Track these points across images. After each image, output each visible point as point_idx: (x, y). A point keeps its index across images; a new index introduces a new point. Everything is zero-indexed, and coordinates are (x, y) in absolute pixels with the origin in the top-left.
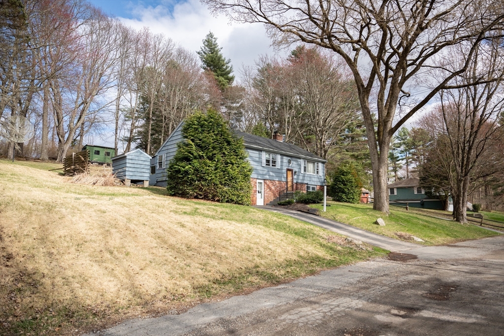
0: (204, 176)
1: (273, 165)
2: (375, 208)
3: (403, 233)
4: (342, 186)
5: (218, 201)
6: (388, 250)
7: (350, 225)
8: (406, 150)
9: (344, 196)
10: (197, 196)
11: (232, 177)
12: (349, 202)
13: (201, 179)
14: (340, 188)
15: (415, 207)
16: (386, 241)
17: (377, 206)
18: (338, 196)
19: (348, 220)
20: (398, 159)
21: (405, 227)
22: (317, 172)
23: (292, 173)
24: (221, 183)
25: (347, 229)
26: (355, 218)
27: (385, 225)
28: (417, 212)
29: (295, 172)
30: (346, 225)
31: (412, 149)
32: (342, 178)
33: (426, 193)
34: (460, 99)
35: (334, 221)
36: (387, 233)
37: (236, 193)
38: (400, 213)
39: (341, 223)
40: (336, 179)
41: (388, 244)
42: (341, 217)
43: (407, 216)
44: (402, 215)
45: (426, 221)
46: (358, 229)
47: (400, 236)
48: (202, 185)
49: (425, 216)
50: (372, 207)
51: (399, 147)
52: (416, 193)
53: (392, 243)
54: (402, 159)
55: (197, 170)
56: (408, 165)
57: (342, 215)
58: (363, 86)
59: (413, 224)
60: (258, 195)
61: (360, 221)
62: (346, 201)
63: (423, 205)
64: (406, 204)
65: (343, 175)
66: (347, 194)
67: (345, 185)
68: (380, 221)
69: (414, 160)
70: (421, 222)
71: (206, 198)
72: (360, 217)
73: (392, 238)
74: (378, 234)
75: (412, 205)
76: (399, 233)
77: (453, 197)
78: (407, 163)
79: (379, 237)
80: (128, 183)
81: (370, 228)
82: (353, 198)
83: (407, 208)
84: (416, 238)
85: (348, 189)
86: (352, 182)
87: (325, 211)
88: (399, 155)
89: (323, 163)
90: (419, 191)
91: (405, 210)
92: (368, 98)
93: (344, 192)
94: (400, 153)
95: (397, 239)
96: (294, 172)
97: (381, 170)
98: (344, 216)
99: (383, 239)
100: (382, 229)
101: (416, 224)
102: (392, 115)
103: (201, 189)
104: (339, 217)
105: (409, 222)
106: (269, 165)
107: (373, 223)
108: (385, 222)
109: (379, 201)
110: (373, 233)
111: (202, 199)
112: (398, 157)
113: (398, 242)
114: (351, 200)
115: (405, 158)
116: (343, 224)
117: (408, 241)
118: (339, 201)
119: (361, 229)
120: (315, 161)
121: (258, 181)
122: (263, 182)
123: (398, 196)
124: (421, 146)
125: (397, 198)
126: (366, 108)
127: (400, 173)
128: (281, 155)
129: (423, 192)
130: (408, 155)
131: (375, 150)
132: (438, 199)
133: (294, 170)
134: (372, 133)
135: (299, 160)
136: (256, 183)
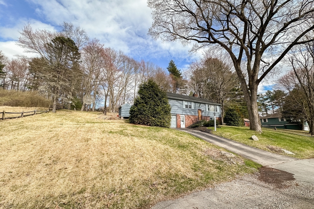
0: (142, 112)
1: (190, 108)
2: (251, 129)
3: (274, 147)
4: (230, 117)
5: (150, 125)
6: (260, 163)
7: (231, 140)
8: (271, 101)
9: (232, 122)
10: (139, 123)
11: (157, 112)
12: (236, 126)
13: (141, 114)
14: (229, 118)
15: (280, 128)
16: (258, 154)
17: (253, 127)
18: (228, 122)
19: (230, 136)
20: (267, 106)
21: (275, 141)
22: (216, 111)
24: (151, 116)
25: (228, 143)
26: (235, 135)
27: (258, 140)
28: (283, 131)
29: (203, 111)
30: (228, 140)
31: (275, 100)
32: (230, 113)
33: (287, 121)
34: (306, 63)
35: (220, 137)
36: (260, 146)
37: (160, 121)
38: (270, 131)
39: (225, 139)
40: (227, 114)
41: (260, 157)
42: (225, 134)
43: (276, 134)
44: (272, 133)
45: (291, 137)
46: (236, 143)
47: (272, 149)
48: (142, 117)
49: (289, 133)
50: (249, 128)
51: (267, 100)
52: (280, 121)
53: (264, 155)
54: (270, 105)
55: (139, 110)
56: (273, 108)
57: (227, 133)
58: (235, 58)
59: (281, 139)
60: (182, 123)
61: (239, 137)
62: (233, 125)
63: (286, 127)
64: (274, 127)
65: (231, 111)
66: (234, 121)
67: (232, 116)
68: (254, 137)
69: (276, 105)
70: (287, 138)
71: (144, 124)
72: (240, 134)
73: (265, 150)
74: (253, 147)
75: (278, 127)
76: (270, 146)
77: (308, 122)
78: (273, 107)
79: (253, 150)
80: (122, 118)
81: (246, 142)
82: (238, 124)
83: (275, 129)
84: (286, 151)
85: (234, 119)
86: (237, 115)
87: (216, 131)
88: (267, 103)
89: (219, 106)
90: (282, 120)
91: (274, 130)
92: (240, 65)
93: (232, 120)
94: (268, 103)
95: (269, 151)
98: (228, 134)
99: (256, 151)
100: (256, 143)
101: (284, 140)
102: (257, 72)
103: (141, 119)
104: (224, 134)
105: (278, 138)
106: (188, 107)
107: (249, 139)
108: (259, 138)
109: (253, 125)
110: (249, 146)
111: (142, 124)
112: (267, 105)
113: (270, 154)
115: (271, 105)
116: (226, 139)
117: (279, 153)
118: (229, 125)
119: (240, 143)
120: (214, 105)
121: (181, 115)
122: (184, 116)
123: (269, 123)
124: (280, 99)
125: (268, 124)
126: (239, 71)
127: (269, 112)
128: (194, 102)
129: (285, 120)
130: (273, 103)
131: (248, 94)
132: (296, 124)
133: (202, 110)
134: (244, 84)
135: (205, 105)
136: (180, 116)
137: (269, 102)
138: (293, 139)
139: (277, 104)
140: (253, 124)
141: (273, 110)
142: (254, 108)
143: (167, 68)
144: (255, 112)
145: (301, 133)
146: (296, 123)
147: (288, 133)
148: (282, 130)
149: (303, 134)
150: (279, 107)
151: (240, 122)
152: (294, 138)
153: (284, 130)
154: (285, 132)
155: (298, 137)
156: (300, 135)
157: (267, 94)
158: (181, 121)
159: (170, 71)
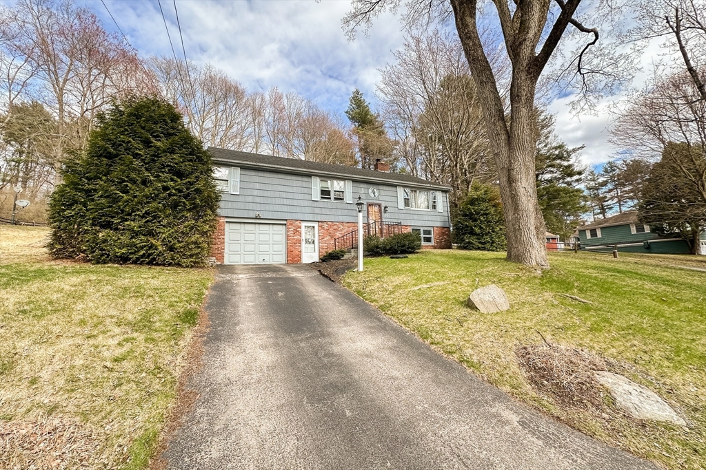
1: (335, 199)
4: (469, 223)
7: (379, 312)
8: (616, 188)
9: (473, 240)
12: (484, 249)
14: (467, 226)
18: (463, 240)
20: (606, 199)
22: (434, 207)
23: (380, 210)
29: (386, 208)
33: (653, 231)
36: (485, 348)
38: (593, 263)
42: (382, 285)
45: (665, 282)
49: (657, 266)
52: (634, 230)
60: (307, 247)
61: (428, 294)
62: (479, 249)
63: (648, 248)
66: (479, 236)
67: (474, 220)
69: (629, 198)
74: (443, 356)
82: (493, 243)
83: (614, 254)
85: (481, 228)
89: (445, 191)
90: (640, 229)
91: (611, 258)
93: (472, 233)
94: (608, 192)
96: (383, 208)
97: (516, 166)
104: (377, 285)
106: (330, 198)
109: (516, 240)
114: (488, 246)
118: (465, 248)
120: (428, 190)
121: (304, 224)
122: (316, 225)
123: (604, 239)
124: (639, 180)
125: (603, 242)
126: (469, 38)
127: (609, 214)
128: (354, 181)
129: (647, 229)
130: (619, 194)
131: (500, 124)
132: (680, 237)
133: (384, 204)
134: (488, 87)
135: (394, 189)
136: (300, 227)
137: (611, 191)
138: (668, 289)
139: (632, 194)
140: (516, 237)
141: (620, 209)
142: (518, 177)
143: (347, 112)
144: (522, 191)
145: (694, 264)
146: (678, 235)
147: (652, 265)
148: (636, 257)
149: (700, 264)
150: (636, 201)
151: (499, 237)
152: (675, 282)
153: (641, 257)
154: (645, 264)
155: (689, 279)
156: (693, 271)
157: (606, 171)
158: (303, 243)
159: (352, 118)
